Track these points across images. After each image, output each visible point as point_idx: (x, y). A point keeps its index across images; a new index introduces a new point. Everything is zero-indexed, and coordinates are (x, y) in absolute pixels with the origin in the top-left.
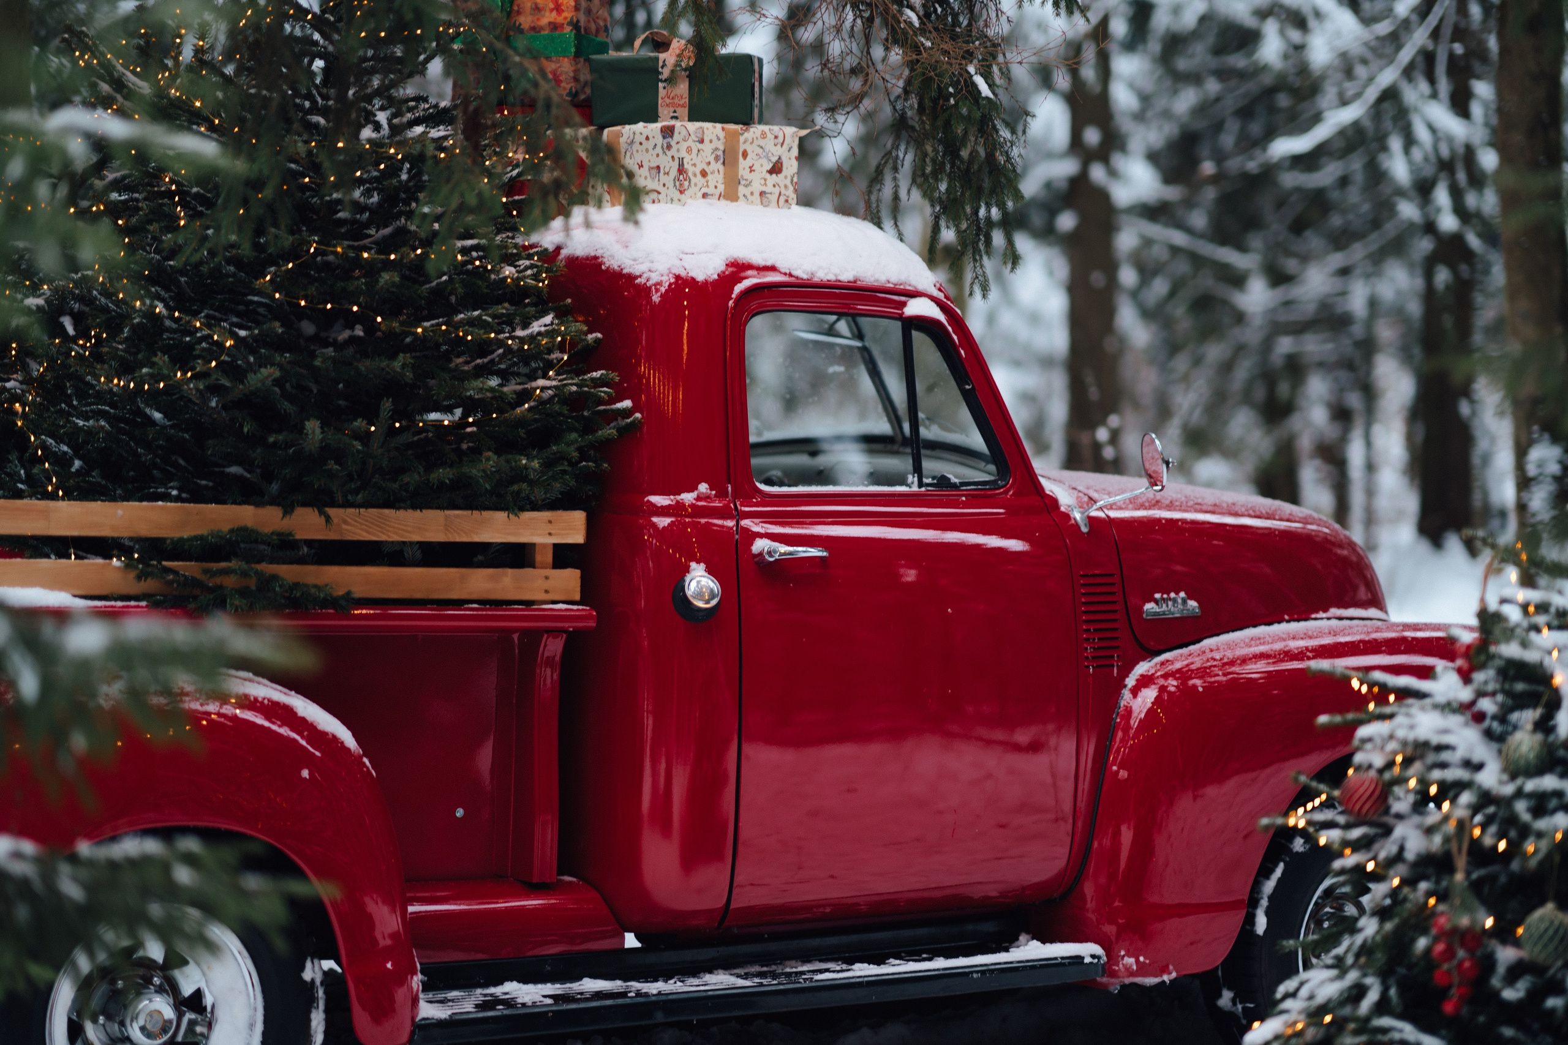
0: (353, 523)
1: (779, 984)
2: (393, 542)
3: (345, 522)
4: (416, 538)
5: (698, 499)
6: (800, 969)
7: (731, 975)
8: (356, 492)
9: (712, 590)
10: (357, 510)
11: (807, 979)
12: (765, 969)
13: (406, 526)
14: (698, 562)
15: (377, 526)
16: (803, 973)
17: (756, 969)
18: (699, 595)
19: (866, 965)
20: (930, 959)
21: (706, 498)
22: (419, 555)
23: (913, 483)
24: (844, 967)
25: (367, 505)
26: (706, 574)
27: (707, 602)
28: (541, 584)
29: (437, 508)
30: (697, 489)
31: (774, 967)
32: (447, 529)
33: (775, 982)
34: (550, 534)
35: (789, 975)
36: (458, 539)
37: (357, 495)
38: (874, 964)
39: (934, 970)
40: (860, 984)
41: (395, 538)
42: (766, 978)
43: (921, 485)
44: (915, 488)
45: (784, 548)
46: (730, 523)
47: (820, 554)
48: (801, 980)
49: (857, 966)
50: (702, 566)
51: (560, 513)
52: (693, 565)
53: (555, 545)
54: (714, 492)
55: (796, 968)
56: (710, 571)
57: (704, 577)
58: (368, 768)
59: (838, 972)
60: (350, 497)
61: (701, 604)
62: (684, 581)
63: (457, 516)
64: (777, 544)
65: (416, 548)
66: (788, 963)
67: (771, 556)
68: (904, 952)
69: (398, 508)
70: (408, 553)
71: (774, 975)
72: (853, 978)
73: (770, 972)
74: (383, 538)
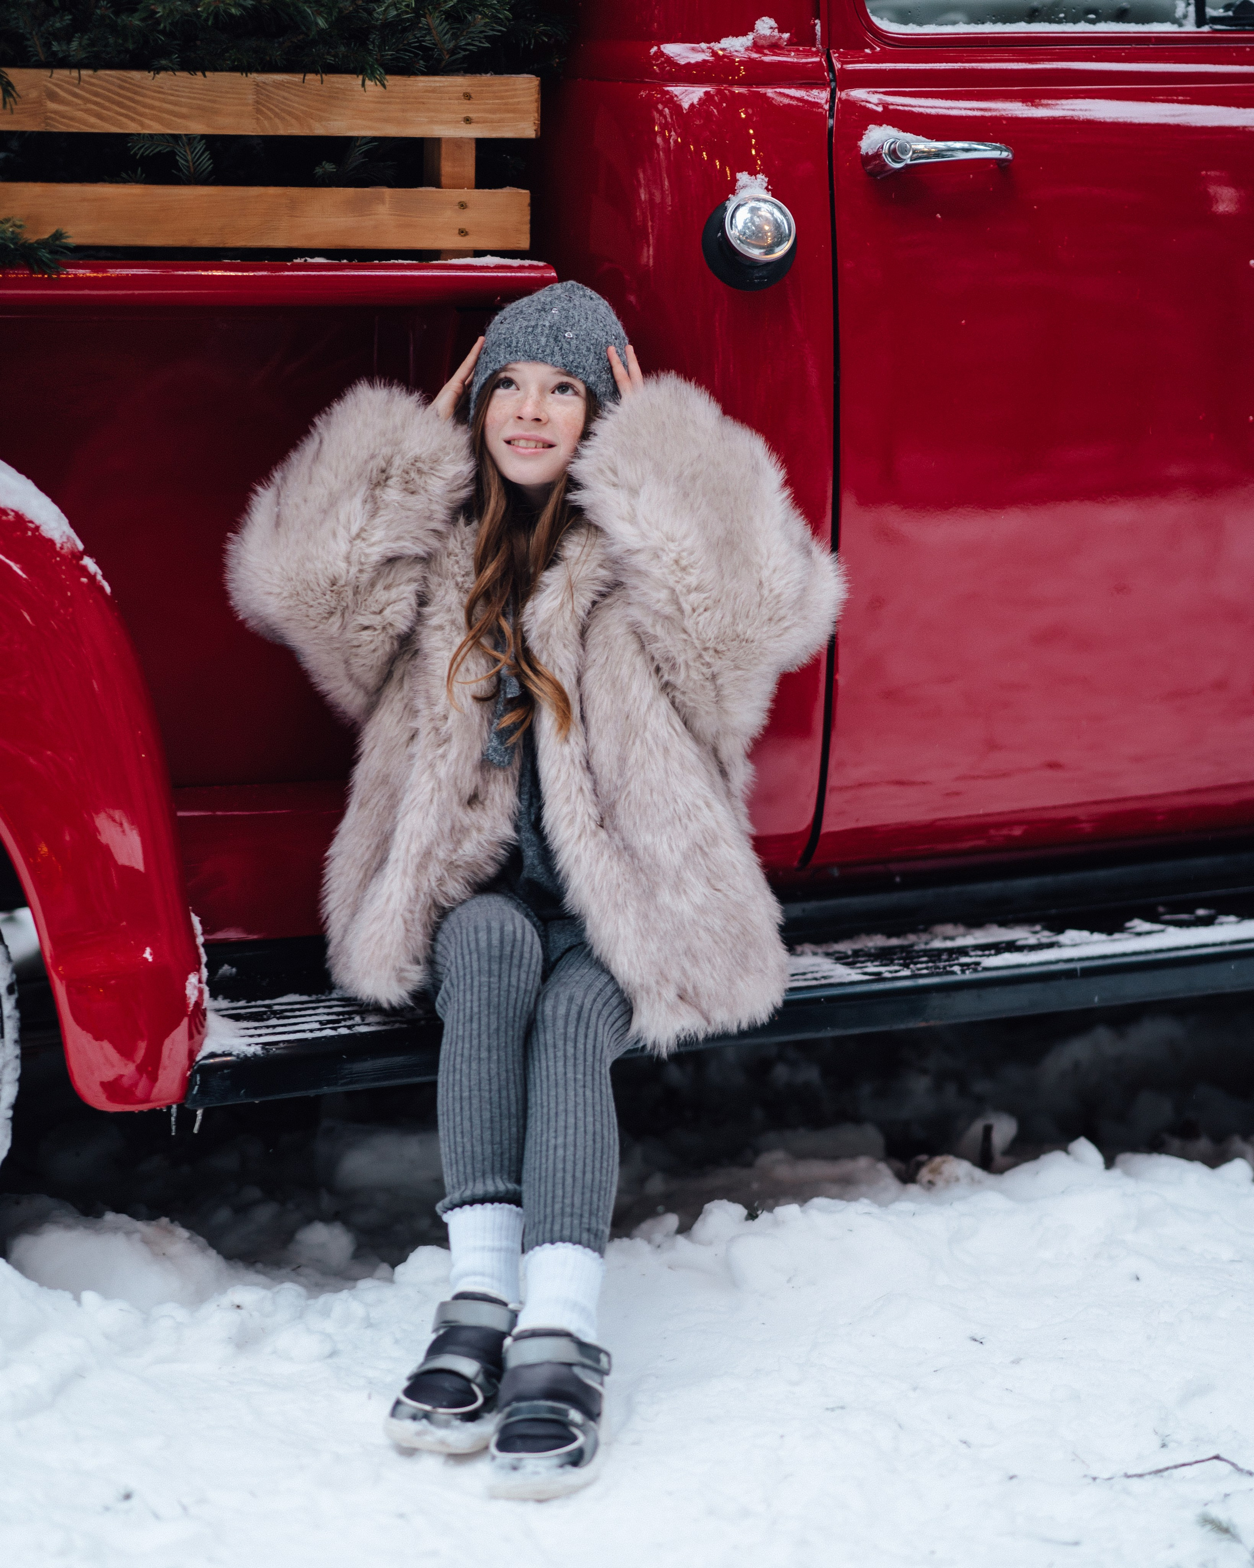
0: (70, 98)
1: (914, 976)
2: (151, 136)
3: (53, 96)
4: (198, 128)
5: (757, 47)
6: (960, 942)
7: (828, 955)
8: (66, 36)
9: (777, 226)
10: (75, 73)
11: (967, 965)
12: (894, 942)
13: (175, 104)
14: (753, 173)
15: (119, 104)
16: (963, 951)
17: (878, 941)
18: (755, 236)
19: (1085, 934)
20: (1208, 922)
21: (774, 47)
22: (206, 162)
23: (1185, 16)
24: (1046, 936)
25: (95, 63)
26: (768, 196)
27: (770, 250)
28: (451, 218)
29: (233, 69)
30: (752, 29)
31: (911, 938)
32: (258, 111)
33: (906, 972)
34: (468, 120)
35: (935, 955)
36: (282, 132)
37: (69, 42)
38: (1101, 930)
39: (1214, 945)
40: (1069, 974)
41: (156, 128)
42: (891, 962)
43: (1201, 19)
44: (1190, 27)
45: (923, 144)
46: (820, 96)
47: (995, 154)
48: (957, 969)
49: (1071, 936)
50: (762, 180)
51: (486, 78)
52: (743, 177)
53: (481, 144)
54: (786, 36)
55: (952, 938)
56: (777, 190)
57: (765, 201)
58: (92, 578)
59: (1032, 948)
60: (55, 47)
61: (756, 253)
62: (725, 209)
63: (279, 85)
64: (909, 136)
65: (200, 146)
66: (940, 929)
67: (896, 159)
68: (1164, 904)
69: (158, 70)
70: (186, 158)
71: (908, 956)
72: (1057, 962)
73: (902, 948)
74: (132, 128)
